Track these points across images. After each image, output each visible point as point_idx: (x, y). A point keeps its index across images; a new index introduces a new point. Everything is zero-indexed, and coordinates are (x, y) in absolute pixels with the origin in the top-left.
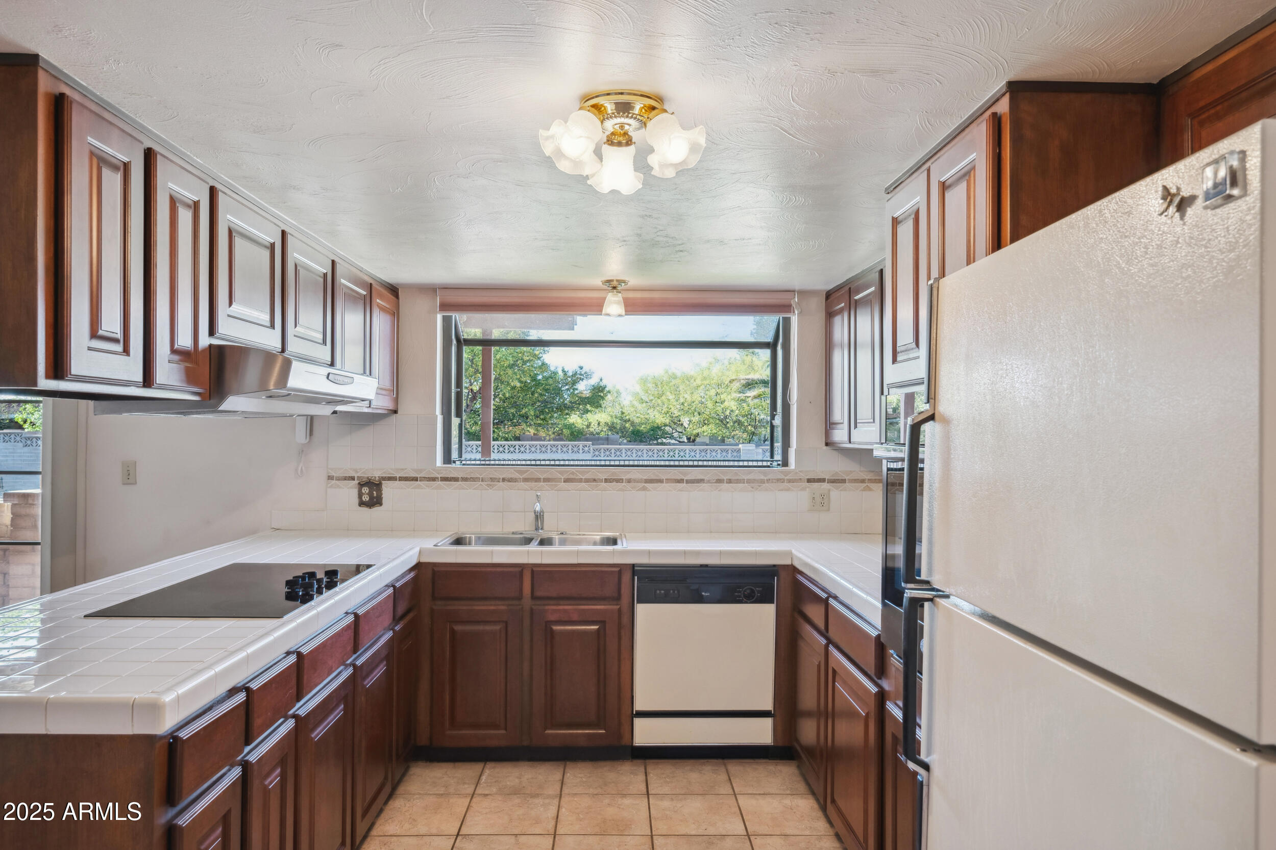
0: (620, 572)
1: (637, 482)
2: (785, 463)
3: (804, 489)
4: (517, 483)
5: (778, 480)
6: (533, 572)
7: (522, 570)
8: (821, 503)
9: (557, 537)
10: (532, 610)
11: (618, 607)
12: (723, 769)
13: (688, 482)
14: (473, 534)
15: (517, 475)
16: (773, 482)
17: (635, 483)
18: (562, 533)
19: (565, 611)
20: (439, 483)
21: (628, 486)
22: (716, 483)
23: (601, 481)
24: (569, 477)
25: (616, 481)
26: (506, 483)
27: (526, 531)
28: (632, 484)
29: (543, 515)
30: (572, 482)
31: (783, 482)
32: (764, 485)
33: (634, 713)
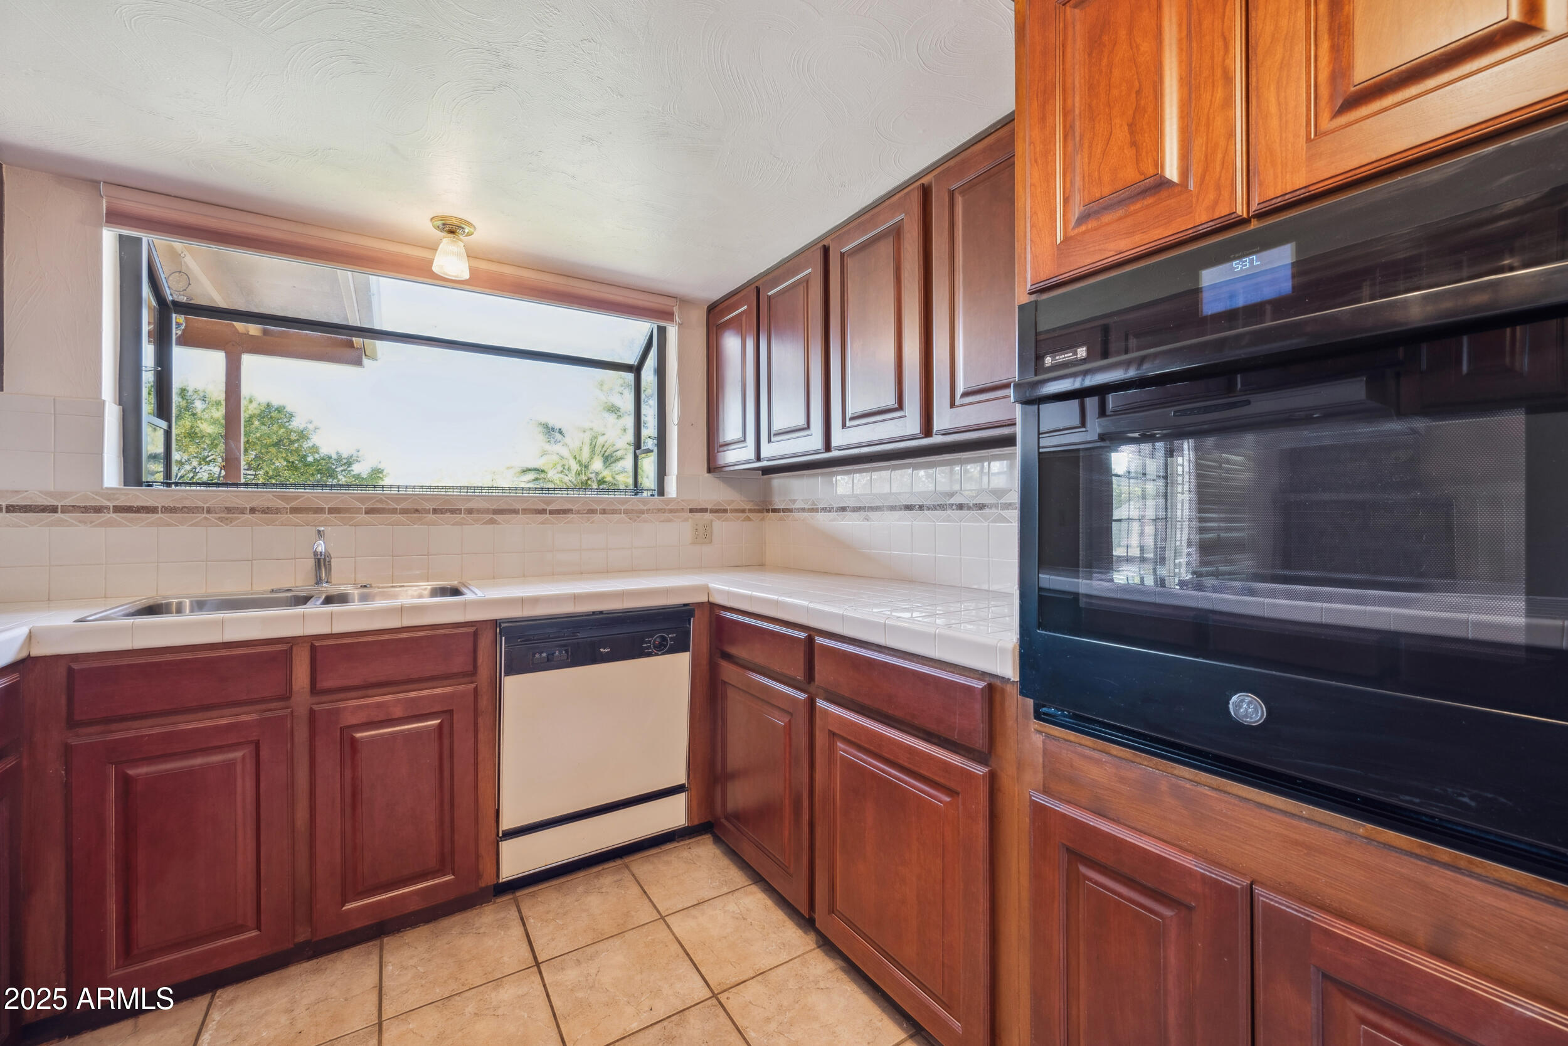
0: (476, 634)
1: (482, 513)
2: (661, 491)
3: (686, 520)
4: (279, 515)
5: (659, 510)
6: (313, 649)
7: (292, 646)
8: (704, 536)
9: (356, 592)
10: (312, 712)
11: (471, 686)
12: (627, 874)
13: (551, 512)
14: (187, 598)
15: (280, 504)
16: (653, 513)
17: (478, 514)
18: (365, 586)
19: (379, 705)
20: (109, 515)
21: (469, 518)
22: (586, 513)
23: (427, 511)
24: (375, 506)
25: (450, 511)
26: (258, 515)
27: (297, 587)
28: (475, 516)
29: (330, 562)
30: (380, 514)
31: (664, 513)
32: (643, 516)
33: (500, 835)
